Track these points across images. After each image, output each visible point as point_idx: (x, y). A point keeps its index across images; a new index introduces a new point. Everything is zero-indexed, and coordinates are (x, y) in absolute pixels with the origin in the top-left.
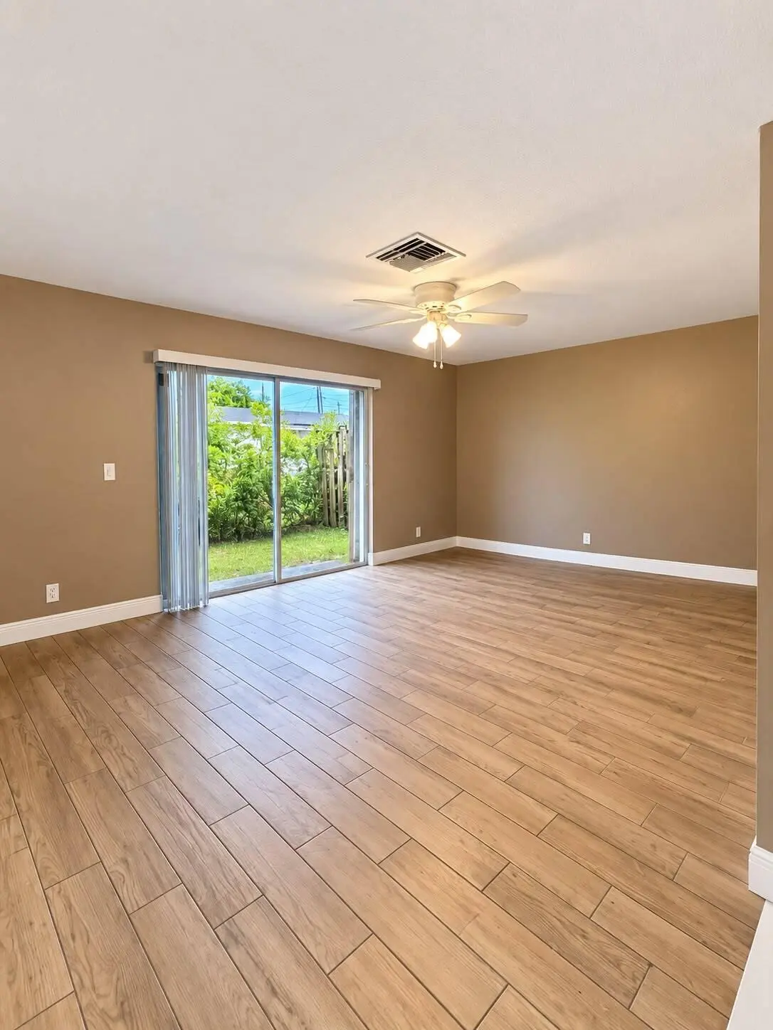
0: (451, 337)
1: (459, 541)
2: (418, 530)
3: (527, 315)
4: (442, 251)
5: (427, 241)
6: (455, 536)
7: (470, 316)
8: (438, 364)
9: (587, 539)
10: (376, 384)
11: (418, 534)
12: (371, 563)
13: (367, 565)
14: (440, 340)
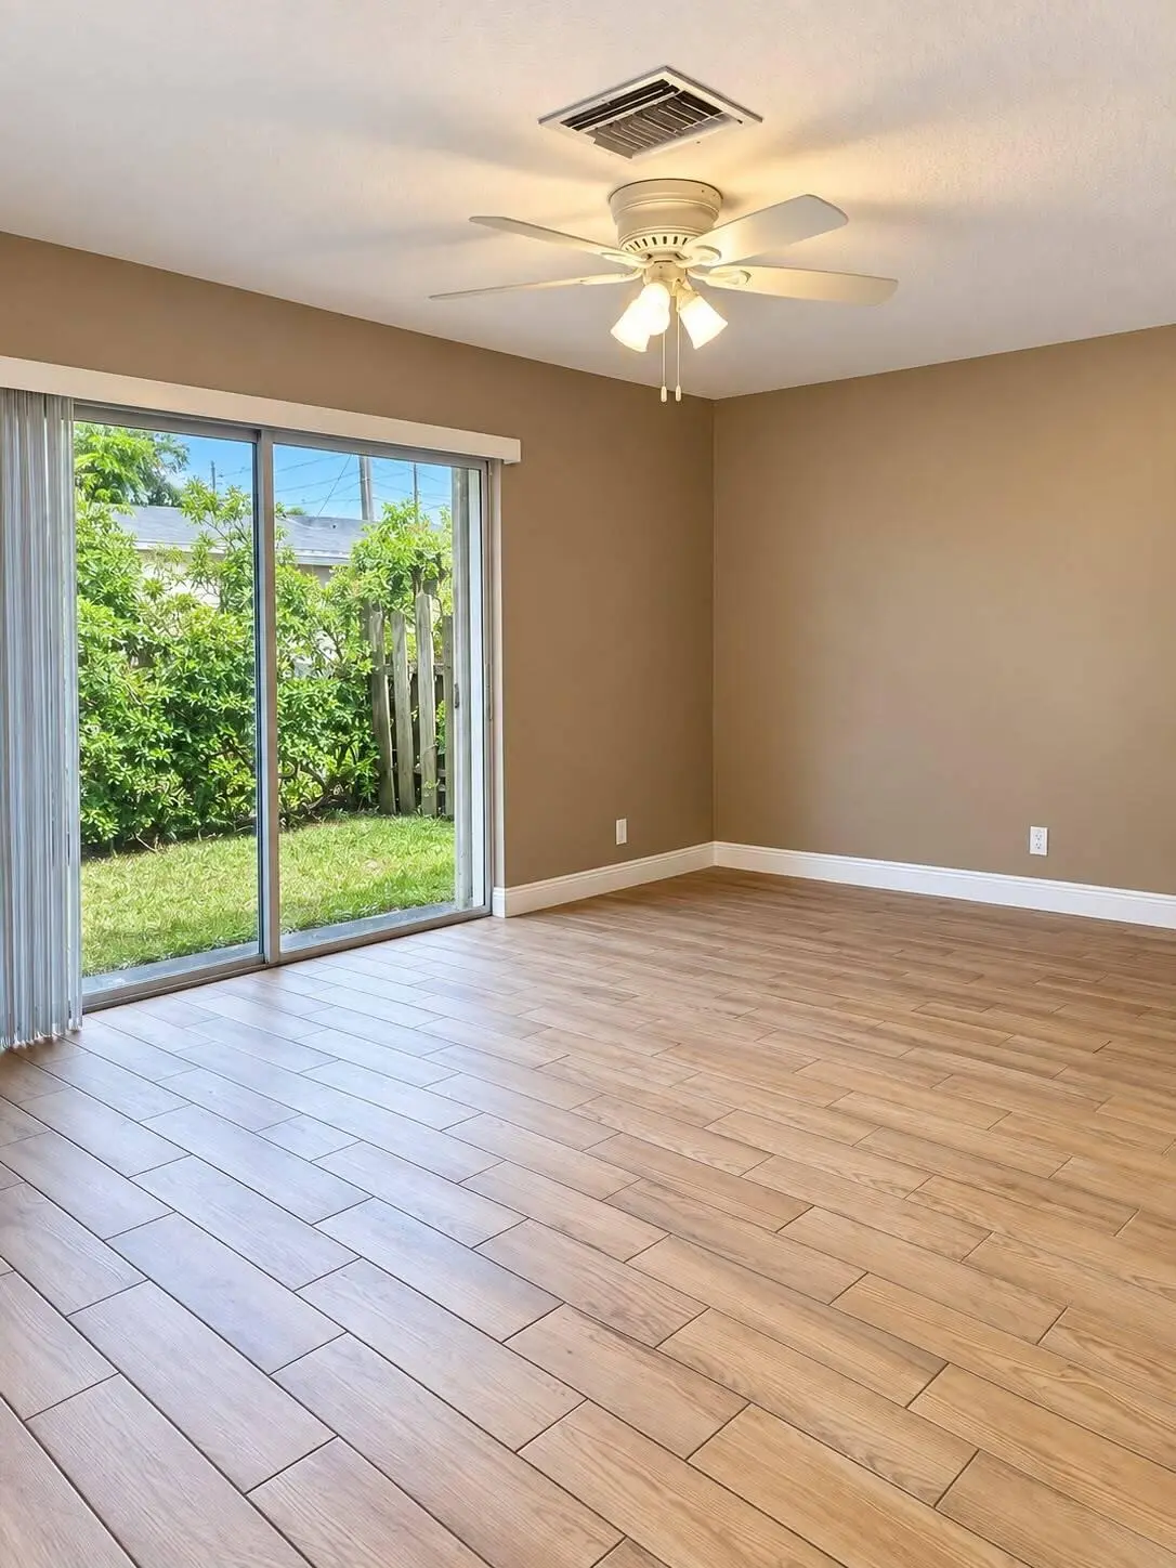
0: (704, 325)
1: (722, 854)
2: (621, 826)
3: (896, 281)
4: (714, 111)
5: (682, 86)
6: (711, 837)
7: (748, 275)
8: (671, 394)
9: (1038, 840)
10: (508, 449)
11: (621, 836)
12: (499, 911)
13: (491, 915)
14: (677, 328)
